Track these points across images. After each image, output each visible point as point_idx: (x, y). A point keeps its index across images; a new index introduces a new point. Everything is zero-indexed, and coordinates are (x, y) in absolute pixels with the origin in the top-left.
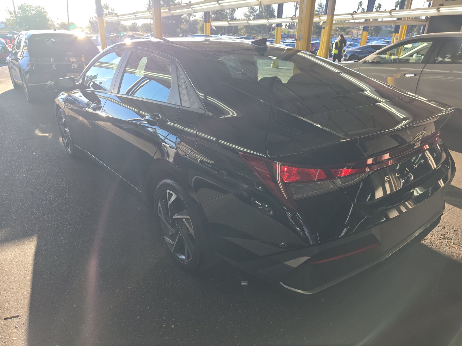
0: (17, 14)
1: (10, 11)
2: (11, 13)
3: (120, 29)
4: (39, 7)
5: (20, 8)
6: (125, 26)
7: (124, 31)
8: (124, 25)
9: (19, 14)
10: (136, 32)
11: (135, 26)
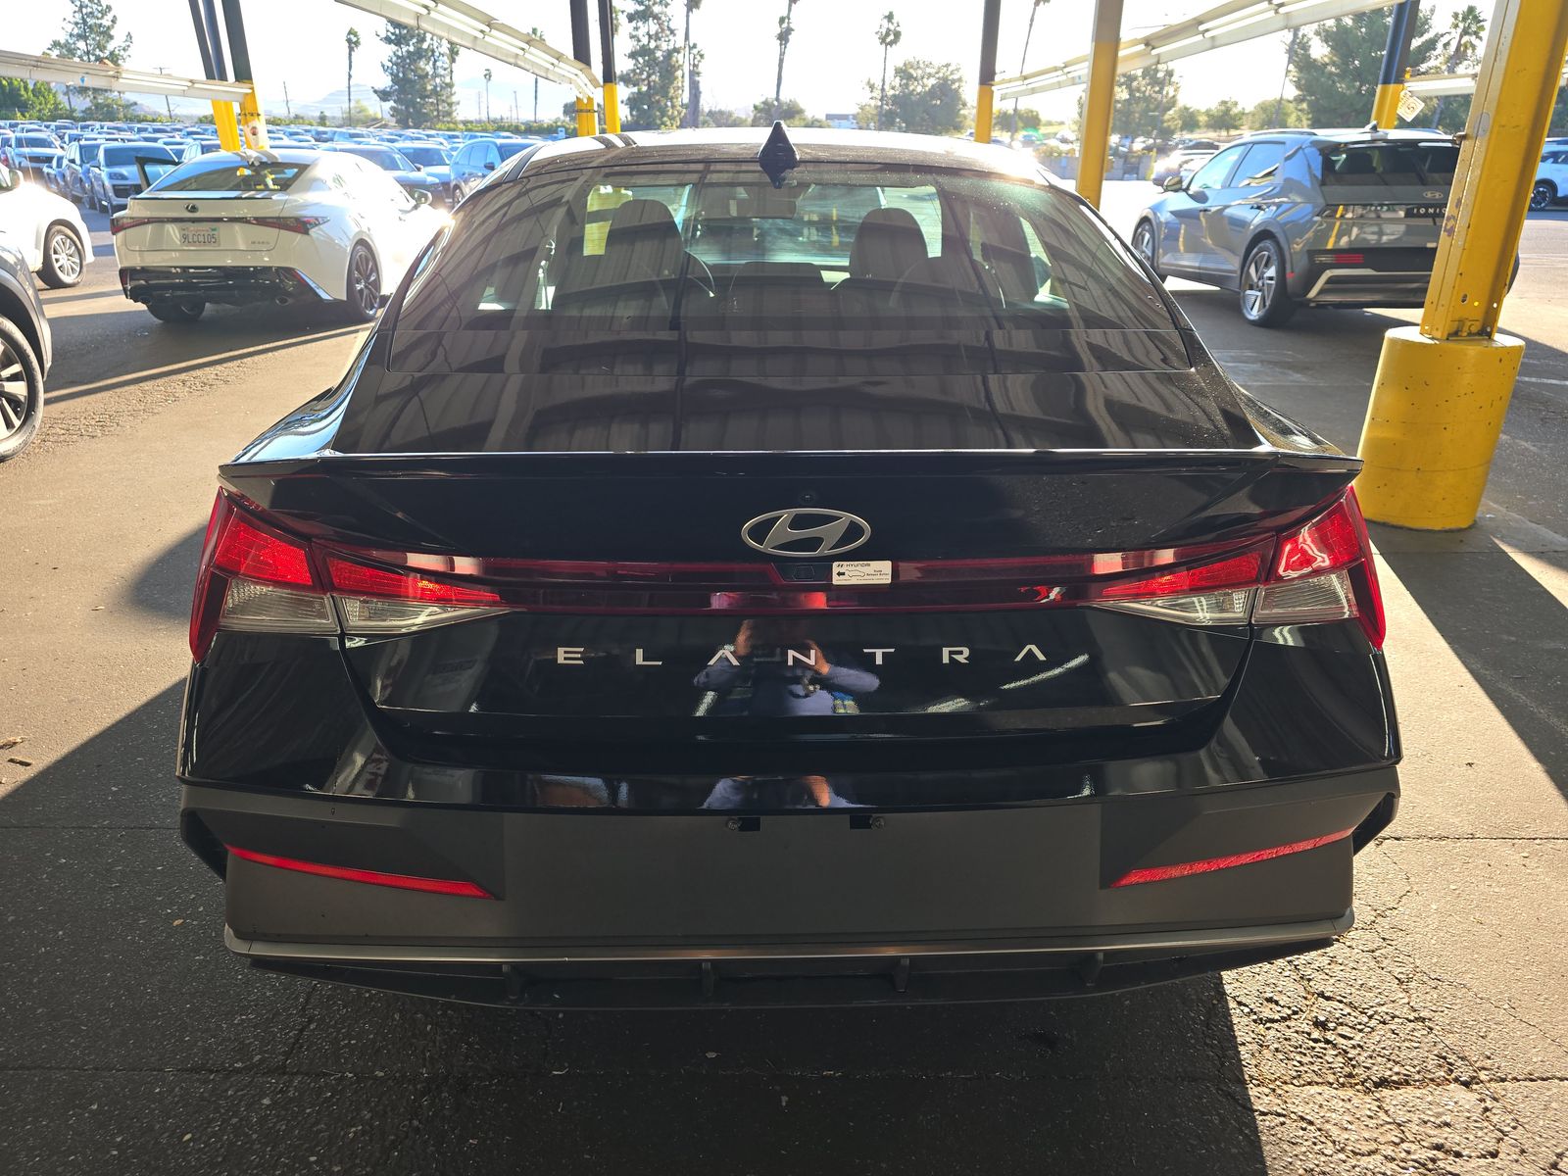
0: (887, 87)
1: (872, 82)
2: (872, 87)
3: (1170, 123)
4: (947, 65)
5: (899, 72)
6: (1192, 113)
7: (1182, 129)
8: (1191, 110)
9: (893, 88)
10: (1228, 129)
11: (1228, 110)
